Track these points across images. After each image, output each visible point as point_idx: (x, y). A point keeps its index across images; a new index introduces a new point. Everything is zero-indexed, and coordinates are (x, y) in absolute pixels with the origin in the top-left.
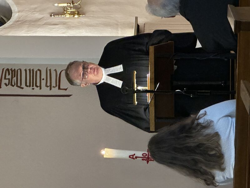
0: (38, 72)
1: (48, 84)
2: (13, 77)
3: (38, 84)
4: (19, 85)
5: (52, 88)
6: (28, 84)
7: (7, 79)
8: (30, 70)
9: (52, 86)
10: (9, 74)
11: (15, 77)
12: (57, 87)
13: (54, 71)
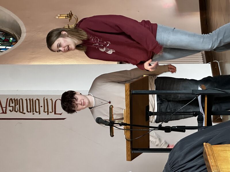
0: (37, 101)
1: (46, 110)
2: (16, 105)
3: (38, 110)
4: (21, 111)
5: (49, 113)
6: (29, 110)
7: (11, 107)
8: (30, 99)
9: (49, 112)
10: (12, 103)
11: (17, 105)
12: (54, 112)
13: (51, 100)
